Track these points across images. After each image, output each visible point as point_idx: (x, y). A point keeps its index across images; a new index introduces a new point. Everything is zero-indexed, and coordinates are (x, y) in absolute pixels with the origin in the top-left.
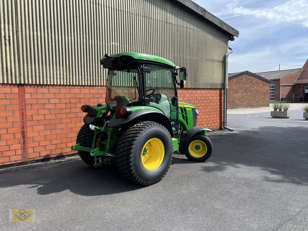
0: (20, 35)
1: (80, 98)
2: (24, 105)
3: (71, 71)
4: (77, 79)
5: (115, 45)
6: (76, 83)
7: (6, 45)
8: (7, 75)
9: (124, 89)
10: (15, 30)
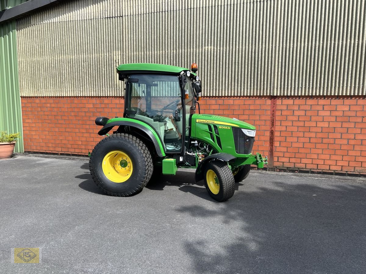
0: (125, 57)
5: (208, 49)
7: (116, 67)
8: (117, 89)
9: (219, 99)
10: (122, 53)
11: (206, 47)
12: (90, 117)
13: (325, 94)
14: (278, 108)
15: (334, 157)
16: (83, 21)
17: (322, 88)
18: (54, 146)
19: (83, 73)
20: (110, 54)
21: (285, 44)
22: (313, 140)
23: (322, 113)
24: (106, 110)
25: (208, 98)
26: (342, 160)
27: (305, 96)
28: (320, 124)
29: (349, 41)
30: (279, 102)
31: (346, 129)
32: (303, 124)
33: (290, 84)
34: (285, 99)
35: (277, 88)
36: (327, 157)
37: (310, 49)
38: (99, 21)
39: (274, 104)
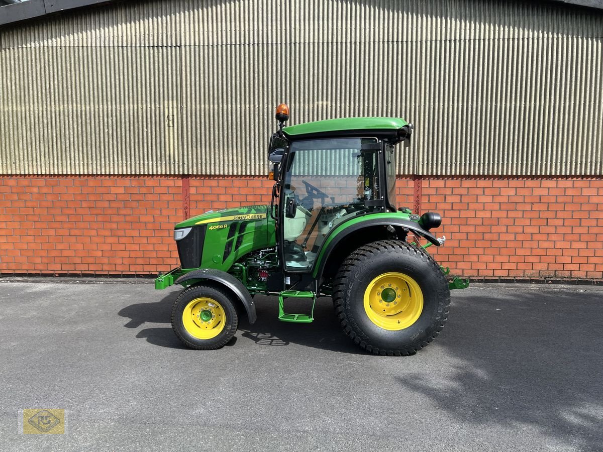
0: (184, 112)
1: (261, 195)
2: (188, 202)
3: (248, 154)
4: (257, 166)
6: (255, 172)
7: (169, 126)
8: (170, 164)
10: (179, 106)
11: (320, 103)
12: (118, 209)
13: (486, 174)
14: (424, 192)
15: (498, 259)
16: (107, 48)
17: (482, 165)
18: (45, 260)
19: (106, 136)
20: (157, 106)
21: (432, 104)
22: (471, 237)
23: (482, 199)
24: (150, 197)
25: (323, 178)
26: (509, 262)
27: (460, 176)
28: (481, 214)
29: (513, 103)
30: (425, 183)
31: (513, 220)
32: (459, 214)
33: (440, 159)
34: (433, 179)
35: (423, 165)
36: (490, 258)
37: (465, 111)
38: (138, 51)
39: (419, 187)
